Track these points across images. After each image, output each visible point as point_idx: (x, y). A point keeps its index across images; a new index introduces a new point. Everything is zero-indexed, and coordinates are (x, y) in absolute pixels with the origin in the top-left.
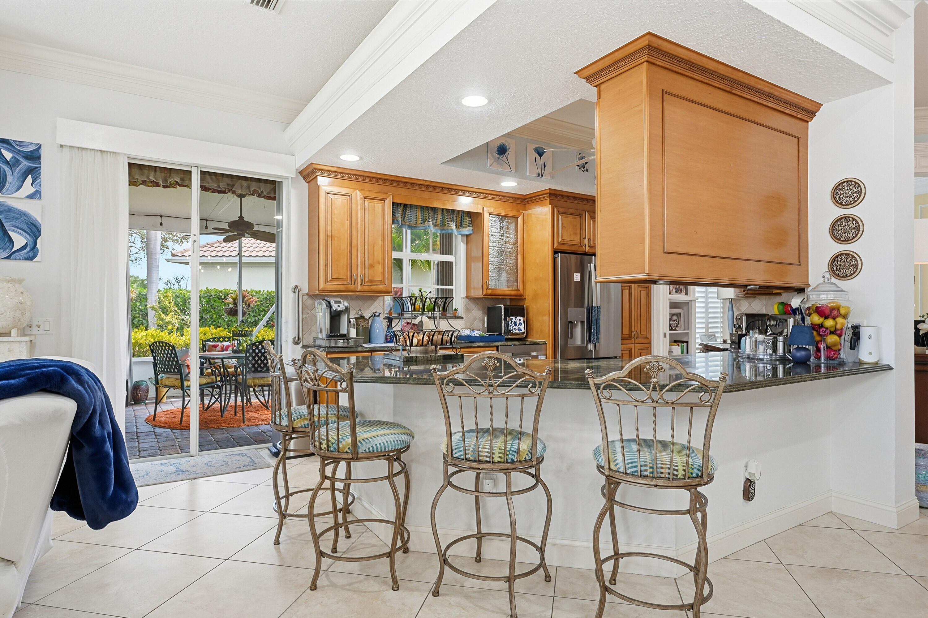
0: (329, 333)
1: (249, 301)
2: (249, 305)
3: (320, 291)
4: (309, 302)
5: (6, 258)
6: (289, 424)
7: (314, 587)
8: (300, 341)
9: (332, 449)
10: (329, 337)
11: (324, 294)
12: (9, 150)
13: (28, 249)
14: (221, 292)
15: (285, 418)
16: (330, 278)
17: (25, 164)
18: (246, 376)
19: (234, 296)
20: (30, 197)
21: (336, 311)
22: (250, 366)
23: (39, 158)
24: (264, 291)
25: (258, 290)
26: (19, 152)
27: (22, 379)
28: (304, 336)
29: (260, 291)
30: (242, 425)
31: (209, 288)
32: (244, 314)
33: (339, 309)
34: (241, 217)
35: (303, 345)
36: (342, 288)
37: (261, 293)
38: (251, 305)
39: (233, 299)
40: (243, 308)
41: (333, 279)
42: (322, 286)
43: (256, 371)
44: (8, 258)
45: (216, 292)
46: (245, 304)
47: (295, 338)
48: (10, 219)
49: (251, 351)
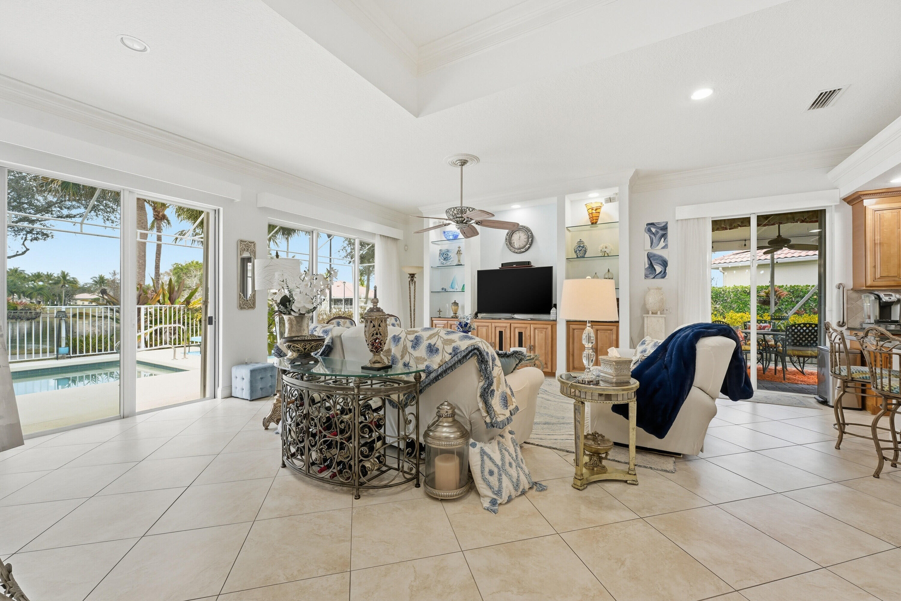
0: (878, 318)
1: (780, 294)
2: (780, 298)
3: (866, 287)
4: (855, 295)
5: (653, 278)
6: (848, 374)
7: (877, 475)
8: (844, 324)
9: (894, 391)
10: (877, 322)
11: (871, 289)
12: (654, 228)
13: (662, 273)
14: (746, 288)
15: (844, 371)
16: (878, 276)
17: (661, 232)
18: (786, 348)
19: (767, 291)
20: (663, 248)
21: (886, 303)
22: (790, 341)
23: (667, 228)
24: (787, 285)
25: (781, 285)
26: (658, 228)
27: (716, 330)
28: (849, 321)
29: (783, 286)
30: (783, 381)
31: (736, 285)
32: (776, 304)
33: (890, 300)
34: (779, 236)
35: (848, 328)
36: (893, 283)
37: (784, 287)
38: (782, 297)
39: (766, 293)
40: (775, 299)
41: (881, 277)
42: (869, 283)
43: (795, 345)
44: (654, 278)
45: (742, 288)
46: (777, 297)
47: (840, 322)
48: (654, 260)
49: (790, 330)
